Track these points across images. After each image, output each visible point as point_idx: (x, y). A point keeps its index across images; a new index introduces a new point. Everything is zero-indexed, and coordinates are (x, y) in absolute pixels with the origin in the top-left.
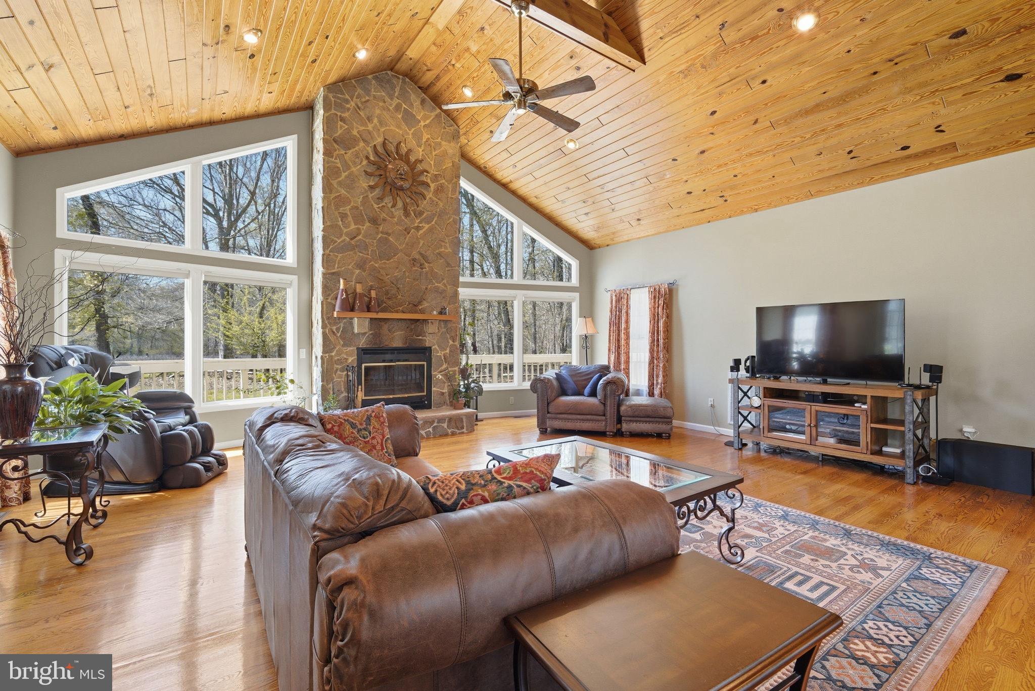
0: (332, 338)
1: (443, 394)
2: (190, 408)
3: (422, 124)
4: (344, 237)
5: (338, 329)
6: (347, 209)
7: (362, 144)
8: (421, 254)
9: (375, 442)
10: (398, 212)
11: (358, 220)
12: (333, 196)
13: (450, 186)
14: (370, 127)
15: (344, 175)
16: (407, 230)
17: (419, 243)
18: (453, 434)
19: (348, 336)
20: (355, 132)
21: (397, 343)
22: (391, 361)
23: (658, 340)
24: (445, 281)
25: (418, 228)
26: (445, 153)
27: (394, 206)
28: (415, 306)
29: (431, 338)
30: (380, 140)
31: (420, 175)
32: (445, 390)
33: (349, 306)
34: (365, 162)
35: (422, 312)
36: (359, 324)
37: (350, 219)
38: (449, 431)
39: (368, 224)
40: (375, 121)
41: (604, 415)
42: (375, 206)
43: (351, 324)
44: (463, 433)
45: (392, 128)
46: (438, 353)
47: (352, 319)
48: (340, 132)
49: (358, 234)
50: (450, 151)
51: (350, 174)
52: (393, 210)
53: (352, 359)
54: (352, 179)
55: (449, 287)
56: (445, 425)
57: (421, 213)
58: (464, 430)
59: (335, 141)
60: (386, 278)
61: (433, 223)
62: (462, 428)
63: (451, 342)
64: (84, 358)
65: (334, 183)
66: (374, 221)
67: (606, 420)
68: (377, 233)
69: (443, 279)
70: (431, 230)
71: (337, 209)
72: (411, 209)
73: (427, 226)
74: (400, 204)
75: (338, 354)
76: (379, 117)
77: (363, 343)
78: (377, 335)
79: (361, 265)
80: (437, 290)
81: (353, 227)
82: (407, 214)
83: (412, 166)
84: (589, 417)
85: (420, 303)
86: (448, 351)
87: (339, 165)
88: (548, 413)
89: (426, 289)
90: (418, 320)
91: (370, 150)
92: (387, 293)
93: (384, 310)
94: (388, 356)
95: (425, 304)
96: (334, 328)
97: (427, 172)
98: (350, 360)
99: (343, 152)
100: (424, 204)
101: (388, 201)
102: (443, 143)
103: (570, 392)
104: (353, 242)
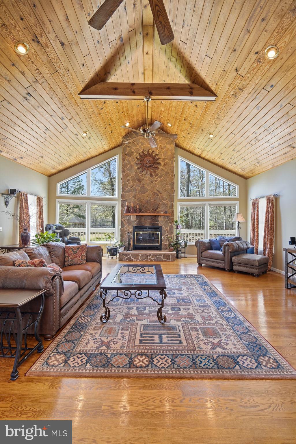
0: (124, 222)
1: (166, 245)
2: (79, 243)
3: (158, 140)
4: (129, 187)
5: (126, 220)
6: (130, 177)
7: (135, 154)
8: (158, 190)
9: (77, 255)
10: (148, 176)
11: (134, 181)
12: (125, 174)
13: (170, 162)
14: (138, 147)
15: (129, 166)
16: (152, 182)
17: (156, 186)
18: (165, 261)
19: (129, 222)
20: (133, 150)
21: (148, 225)
22: (146, 231)
23: (268, 225)
24: (168, 200)
25: (156, 181)
26: (168, 149)
27: (146, 174)
28: (155, 210)
29: (161, 222)
30: (142, 150)
31: (157, 160)
32: (167, 244)
33: (128, 211)
34: (136, 160)
35: (158, 212)
36: (133, 217)
37: (131, 181)
38: (164, 260)
39: (137, 182)
40: (140, 144)
41: (224, 261)
42: (140, 175)
43: (131, 217)
44: (170, 261)
45: (146, 145)
46: (164, 229)
47: (131, 216)
48: (128, 151)
49: (133, 186)
50: (170, 148)
51: (131, 165)
52: (146, 175)
53: (131, 230)
54: (132, 166)
55: (169, 202)
56: (162, 257)
57: (158, 175)
58: (170, 260)
59: (126, 155)
60: (143, 201)
61: (163, 178)
62: (170, 259)
63: (170, 224)
64: (57, 227)
65: (125, 169)
66: (139, 180)
67: (225, 263)
68: (140, 185)
69: (167, 199)
70: (161, 181)
71: (126, 178)
72: (153, 174)
73: (160, 179)
74: (149, 173)
75: (126, 228)
76: (141, 143)
77: (135, 224)
78: (140, 222)
79: (134, 197)
80: (163, 204)
81: (132, 183)
82: (152, 176)
83: (154, 158)
84: (217, 261)
85: (157, 209)
86: (168, 228)
87: (127, 163)
88: (201, 257)
89: (159, 203)
90: (156, 216)
91: (138, 155)
92: (144, 206)
93: (143, 212)
94: (144, 230)
95: (159, 210)
96: (125, 219)
97: (160, 158)
98: (130, 230)
99: (128, 158)
100: (158, 171)
101: (144, 172)
102: (167, 145)
103: (214, 248)
104: (132, 189)
